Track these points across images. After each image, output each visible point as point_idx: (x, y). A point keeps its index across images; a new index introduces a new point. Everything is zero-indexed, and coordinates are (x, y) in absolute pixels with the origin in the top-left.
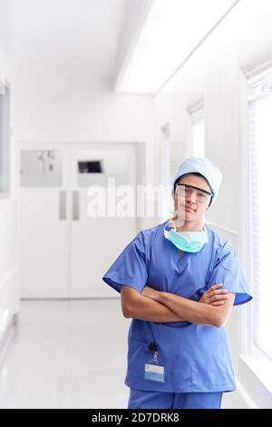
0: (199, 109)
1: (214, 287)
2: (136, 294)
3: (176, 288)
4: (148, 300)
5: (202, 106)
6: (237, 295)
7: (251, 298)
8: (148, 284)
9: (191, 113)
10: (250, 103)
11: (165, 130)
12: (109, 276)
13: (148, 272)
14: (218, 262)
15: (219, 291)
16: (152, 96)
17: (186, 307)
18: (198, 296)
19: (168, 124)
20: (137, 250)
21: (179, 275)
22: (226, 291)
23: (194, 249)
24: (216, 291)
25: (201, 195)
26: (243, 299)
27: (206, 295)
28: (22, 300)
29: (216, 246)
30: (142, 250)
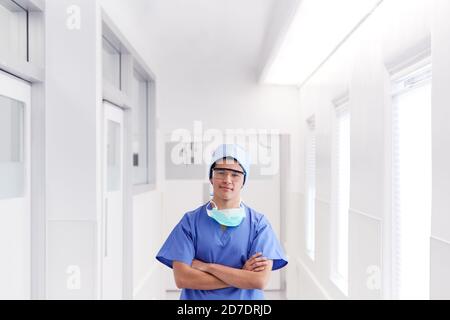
0: (344, 102)
1: (254, 256)
2: (187, 267)
3: (221, 259)
4: (197, 272)
5: (348, 100)
6: (275, 261)
7: (287, 263)
8: (197, 258)
9: (337, 106)
10: (393, 97)
11: (310, 122)
12: (162, 255)
13: (196, 248)
14: (257, 234)
15: (259, 259)
16: (297, 88)
17: (232, 275)
18: (241, 264)
19: (313, 116)
20: (184, 230)
21: (223, 248)
22: (264, 258)
23: (234, 223)
24: (257, 259)
25: (235, 175)
26: (279, 264)
27: (248, 263)
28: (168, 291)
29: (253, 220)
30: (188, 229)
